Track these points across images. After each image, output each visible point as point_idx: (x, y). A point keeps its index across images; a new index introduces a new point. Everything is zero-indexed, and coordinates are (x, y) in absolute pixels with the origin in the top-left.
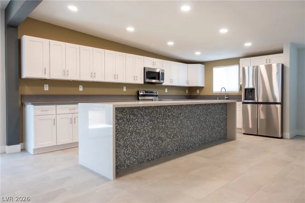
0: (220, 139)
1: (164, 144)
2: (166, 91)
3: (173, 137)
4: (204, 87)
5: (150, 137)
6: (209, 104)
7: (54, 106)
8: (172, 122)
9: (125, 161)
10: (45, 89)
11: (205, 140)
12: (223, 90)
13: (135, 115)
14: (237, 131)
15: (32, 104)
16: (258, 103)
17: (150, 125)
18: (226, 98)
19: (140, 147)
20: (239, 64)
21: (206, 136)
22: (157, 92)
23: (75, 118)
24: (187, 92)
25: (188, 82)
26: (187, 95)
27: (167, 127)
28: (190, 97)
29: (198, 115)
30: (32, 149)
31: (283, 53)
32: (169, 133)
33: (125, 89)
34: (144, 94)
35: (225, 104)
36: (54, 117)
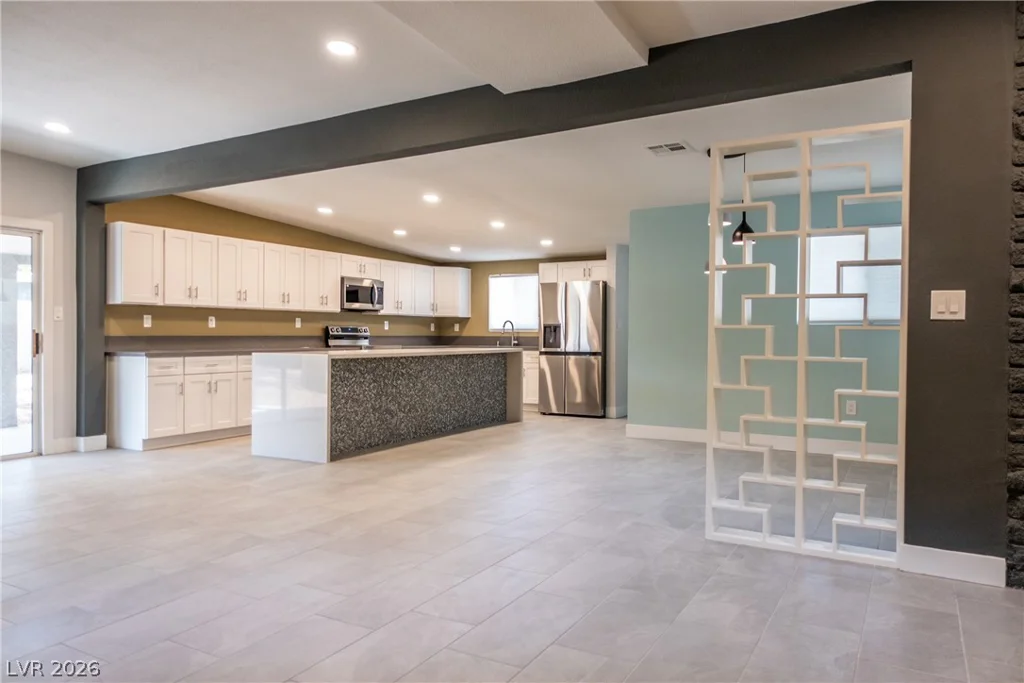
0: (493, 420)
1: (394, 421)
2: (386, 328)
3: (409, 410)
4: (468, 318)
5: (373, 407)
6: (472, 356)
7: (180, 360)
8: (407, 385)
9: (337, 442)
10: (145, 326)
11: (464, 418)
12: (508, 326)
13: (350, 371)
14: (525, 409)
15: (147, 355)
16: (566, 353)
17: (374, 387)
18: (513, 342)
19: (359, 423)
20: (536, 271)
21: (466, 412)
22: (366, 329)
23: (216, 383)
24: (432, 329)
25: (434, 307)
26: (433, 334)
27: (400, 393)
28: (438, 340)
29: (451, 374)
30: (141, 441)
31: (605, 259)
32: (403, 403)
33: (298, 324)
34: (340, 333)
35: (504, 355)
36: (179, 380)
